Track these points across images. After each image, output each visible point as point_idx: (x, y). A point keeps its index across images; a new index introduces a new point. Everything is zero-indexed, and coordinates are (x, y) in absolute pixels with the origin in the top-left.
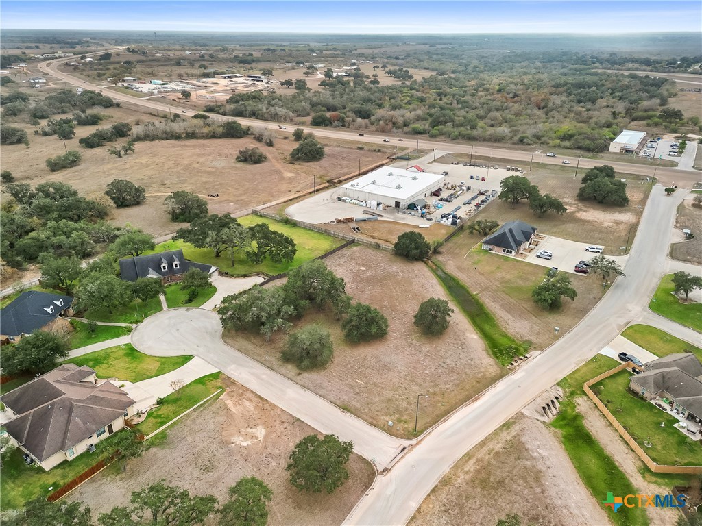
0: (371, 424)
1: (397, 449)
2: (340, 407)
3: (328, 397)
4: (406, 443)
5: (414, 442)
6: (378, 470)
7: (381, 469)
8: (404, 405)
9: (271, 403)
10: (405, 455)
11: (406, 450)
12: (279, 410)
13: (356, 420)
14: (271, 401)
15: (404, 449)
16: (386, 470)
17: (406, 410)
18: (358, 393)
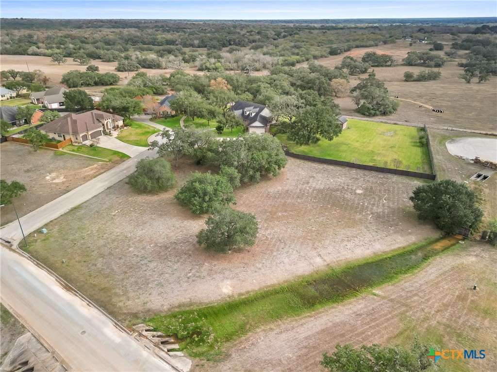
3: (94, 199)
4: (16, 243)
5: (16, 247)
8: (71, 238)
11: (6, 244)
15: (9, 242)
17: (65, 239)
18: (98, 212)
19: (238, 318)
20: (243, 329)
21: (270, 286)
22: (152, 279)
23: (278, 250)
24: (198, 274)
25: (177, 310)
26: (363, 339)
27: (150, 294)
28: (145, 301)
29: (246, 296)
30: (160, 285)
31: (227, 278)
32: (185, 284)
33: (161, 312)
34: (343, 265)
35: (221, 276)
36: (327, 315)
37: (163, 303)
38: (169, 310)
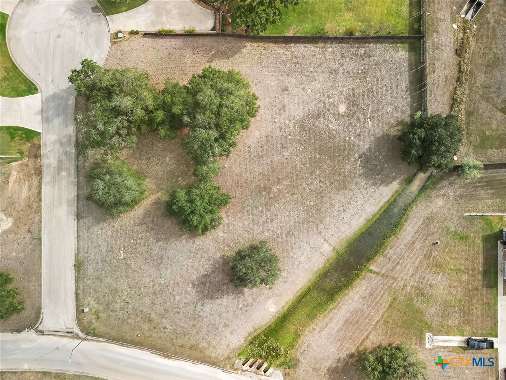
0: (77, 295)
1: (67, 328)
2: (77, 260)
3: (81, 243)
4: (77, 330)
5: (82, 335)
6: (37, 327)
7: (40, 328)
8: (117, 306)
9: (41, 206)
10: (65, 337)
11: (70, 335)
12: (39, 218)
13: (74, 281)
14: (43, 203)
15: (71, 333)
16: (42, 333)
17: (114, 311)
18: (105, 261)
19: (290, 327)
20: (297, 336)
21: (299, 291)
22: (217, 323)
23: (292, 249)
24: (245, 303)
25: (250, 338)
26: (370, 320)
27: (225, 337)
28: (227, 344)
29: (287, 306)
30: (226, 325)
31: (268, 299)
32: (243, 317)
33: (242, 345)
34: (345, 245)
35: (263, 297)
36: (344, 304)
37: (238, 339)
38: (245, 341)
